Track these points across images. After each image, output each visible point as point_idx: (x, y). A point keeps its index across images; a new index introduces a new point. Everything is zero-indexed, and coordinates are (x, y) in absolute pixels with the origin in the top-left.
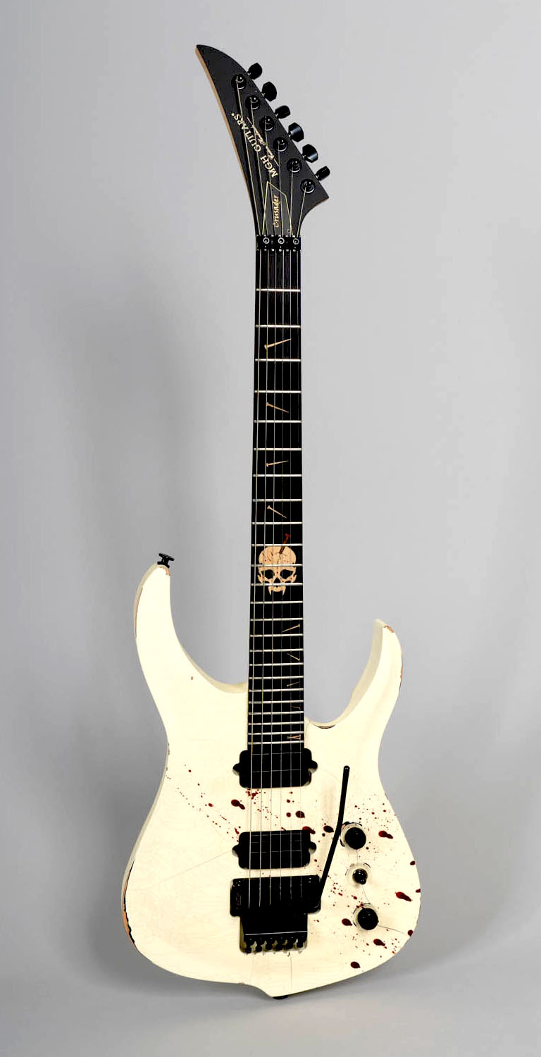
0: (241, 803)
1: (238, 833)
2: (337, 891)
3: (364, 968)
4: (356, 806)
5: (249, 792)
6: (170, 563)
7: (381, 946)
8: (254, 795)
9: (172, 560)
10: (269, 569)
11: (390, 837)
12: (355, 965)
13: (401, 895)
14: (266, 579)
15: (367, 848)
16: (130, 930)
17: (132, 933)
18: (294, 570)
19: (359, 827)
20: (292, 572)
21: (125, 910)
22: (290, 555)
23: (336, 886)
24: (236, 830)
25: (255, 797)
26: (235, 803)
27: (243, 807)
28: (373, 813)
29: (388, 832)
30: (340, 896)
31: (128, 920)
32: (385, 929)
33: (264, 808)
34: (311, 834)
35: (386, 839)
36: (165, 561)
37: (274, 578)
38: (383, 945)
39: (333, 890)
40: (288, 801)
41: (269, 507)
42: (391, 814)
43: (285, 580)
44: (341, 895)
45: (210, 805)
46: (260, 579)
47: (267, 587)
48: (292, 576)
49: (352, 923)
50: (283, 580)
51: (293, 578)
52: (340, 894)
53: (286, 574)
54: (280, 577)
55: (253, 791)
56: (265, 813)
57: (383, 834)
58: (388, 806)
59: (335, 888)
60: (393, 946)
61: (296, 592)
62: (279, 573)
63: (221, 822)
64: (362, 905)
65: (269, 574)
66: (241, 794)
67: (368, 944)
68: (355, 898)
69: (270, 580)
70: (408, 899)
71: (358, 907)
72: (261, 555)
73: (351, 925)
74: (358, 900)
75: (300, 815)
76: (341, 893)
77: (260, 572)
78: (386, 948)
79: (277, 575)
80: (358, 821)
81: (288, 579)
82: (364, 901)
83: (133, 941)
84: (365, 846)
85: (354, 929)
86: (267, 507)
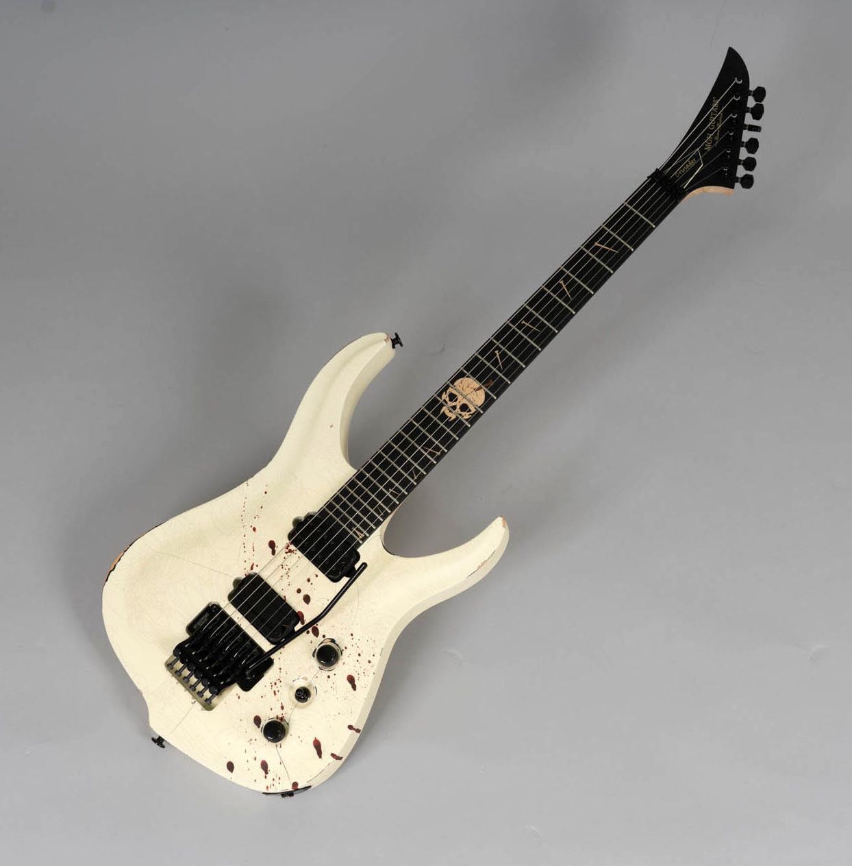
0: (276, 548)
1: (252, 568)
2: (275, 688)
3: (234, 777)
4: (352, 635)
5: (288, 546)
6: (398, 346)
7: (264, 772)
8: (290, 551)
9: (401, 345)
10: (457, 394)
11: (354, 687)
12: (230, 767)
13: (317, 745)
14: (447, 399)
15: (329, 677)
16: (113, 570)
17: (112, 573)
18: (473, 410)
19: (339, 652)
20: (470, 411)
21: (125, 551)
22: (479, 398)
23: (278, 682)
24: (253, 565)
25: (289, 554)
26: (272, 545)
27: (273, 553)
28: (359, 655)
29: (356, 683)
30: (273, 694)
31: (119, 561)
32: (279, 761)
33: (287, 568)
34: (300, 623)
35: (350, 686)
36: (396, 341)
37: (454, 404)
38: (266, 773)
39: (273, 684)
40: (309, 580)
41: (497, 352)
42: (371, 670)
43: (460, 412)
44: (275, 694)
45: (254, 529)
46: (444, 396)
47: (442, 405)
48: (468, 414)
49: (261, 726)
50: (459, 410)
51: (466, 415)
52: (275, 692)
53: (464, 408)
54: (458, 407)
55: (292, 547)
56: (283, 572)
57: (351, 680)
58: (375, 661)
59: (275, 684)
60: (272, 782)
61: (460, 428)
62: (461, 403)
63: (249, 548)
64: (282, 719)
65: (453, 397)
66: (282, 541)
67: (255, 759)
68: (282, 708)
69: (449, 403)
70: (320, 754)
71: (277, 717)
72: (461, 379)
73: (259, 727)
74: (283, 712)
75: (307, 599)
76: (277, 692)
77: (448, 391)
78: (266, 777)
79: (458, 404)
80: (343, 648)
81: (463, 413)
82: (286, 718)
83: (107, 580)
84: (329, 673)
85: (258, 734)
86: (495, 350)
